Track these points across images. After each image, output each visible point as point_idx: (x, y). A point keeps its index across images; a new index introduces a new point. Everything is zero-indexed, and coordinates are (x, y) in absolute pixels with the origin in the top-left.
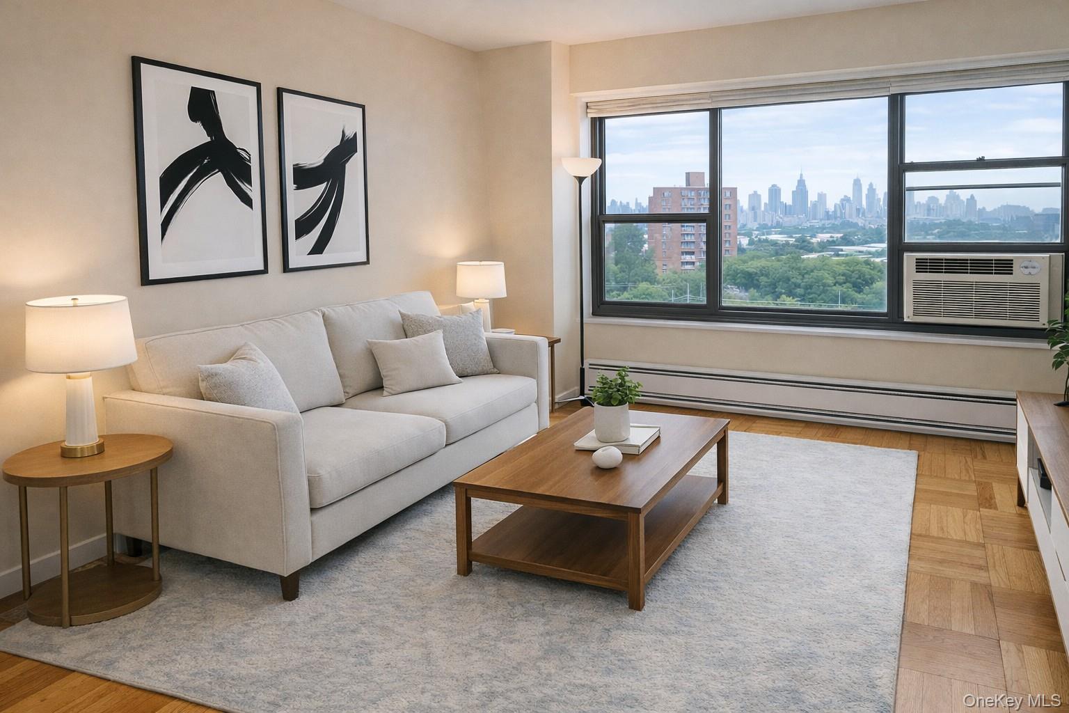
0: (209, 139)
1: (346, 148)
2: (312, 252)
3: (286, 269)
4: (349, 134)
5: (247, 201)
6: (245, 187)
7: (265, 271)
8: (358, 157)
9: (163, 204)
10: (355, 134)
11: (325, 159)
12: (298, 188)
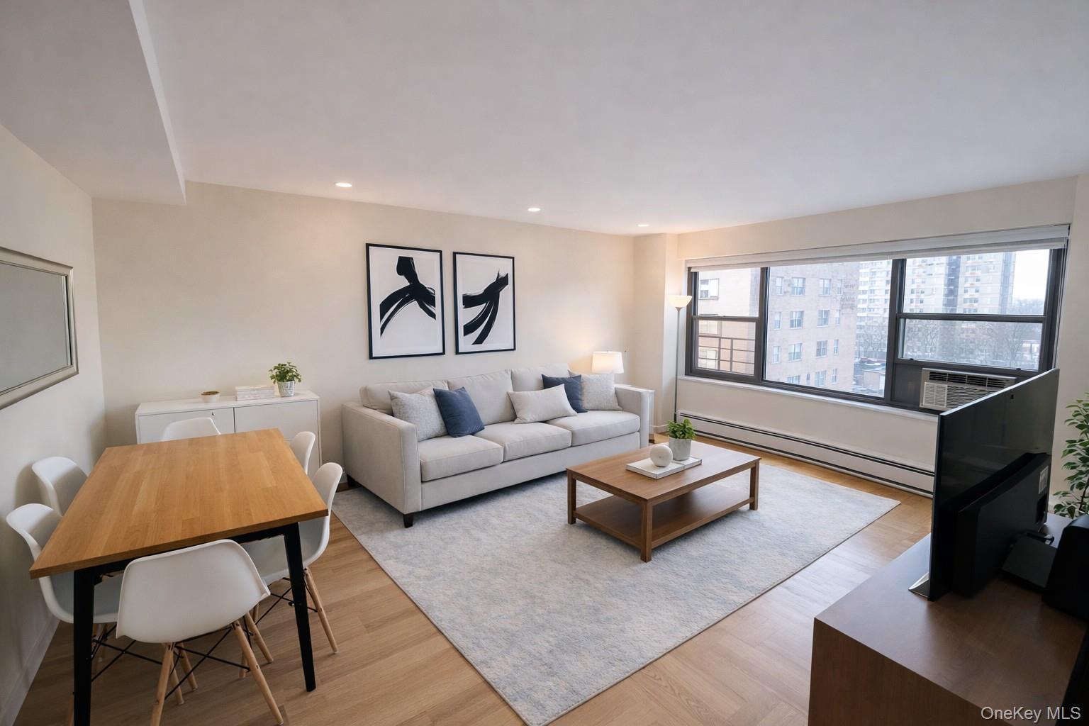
0: (409, 284)
1: (501, 282)
2: (476, 343)
3: (457, 352)
4: (503, 274)
5: (433, 315)
6: (431, 308)
7: (443, 353)
8: (509, 287)
9: (382, 317)
10: (507, 274)
11: (485, 291)
12: (466, 307)
